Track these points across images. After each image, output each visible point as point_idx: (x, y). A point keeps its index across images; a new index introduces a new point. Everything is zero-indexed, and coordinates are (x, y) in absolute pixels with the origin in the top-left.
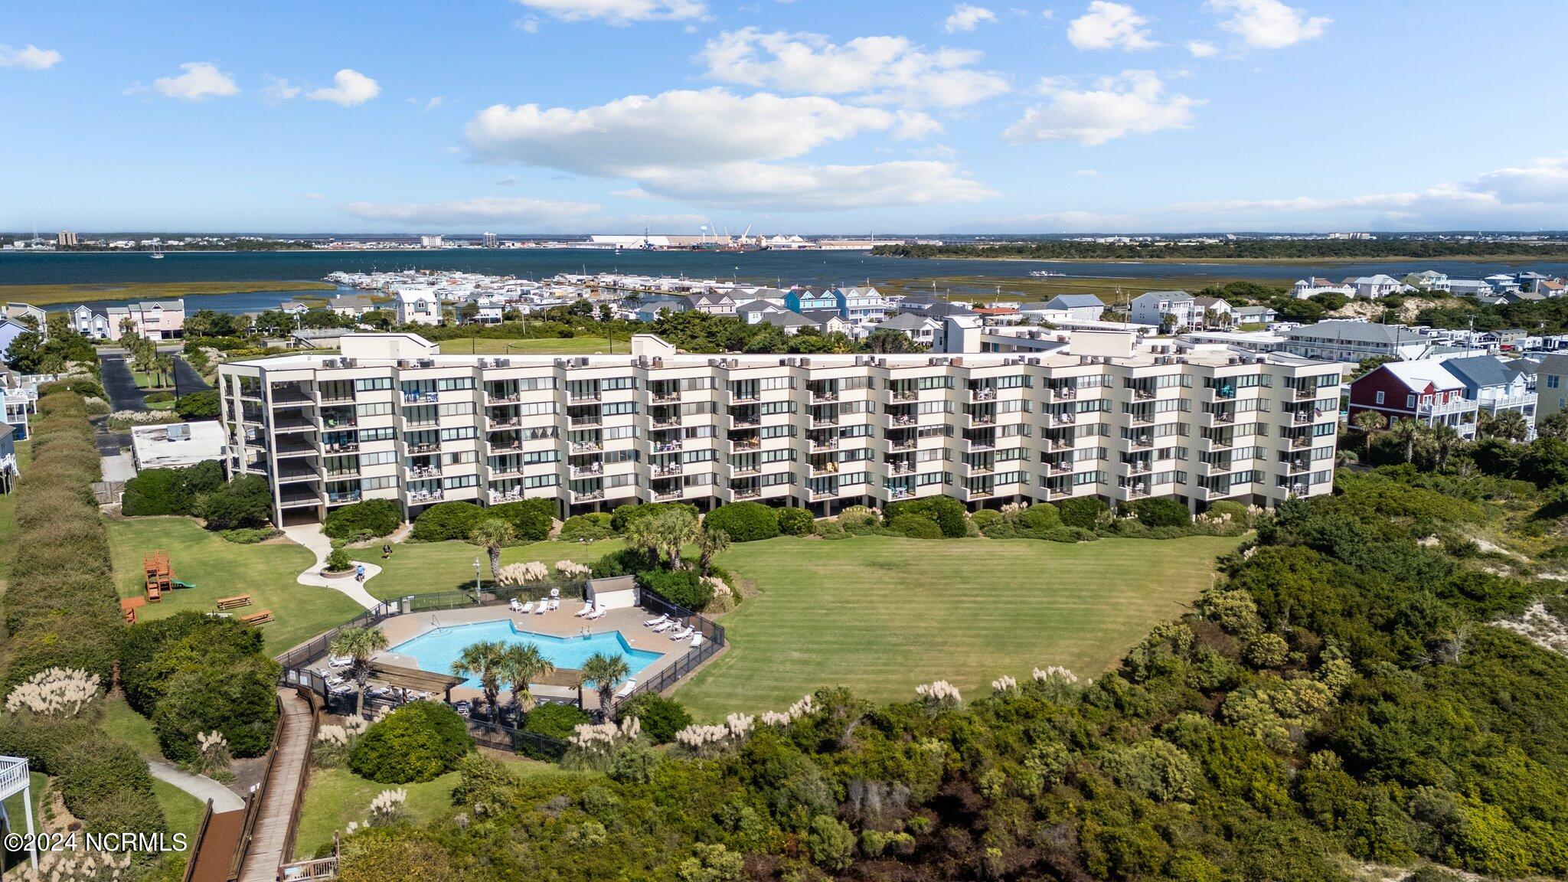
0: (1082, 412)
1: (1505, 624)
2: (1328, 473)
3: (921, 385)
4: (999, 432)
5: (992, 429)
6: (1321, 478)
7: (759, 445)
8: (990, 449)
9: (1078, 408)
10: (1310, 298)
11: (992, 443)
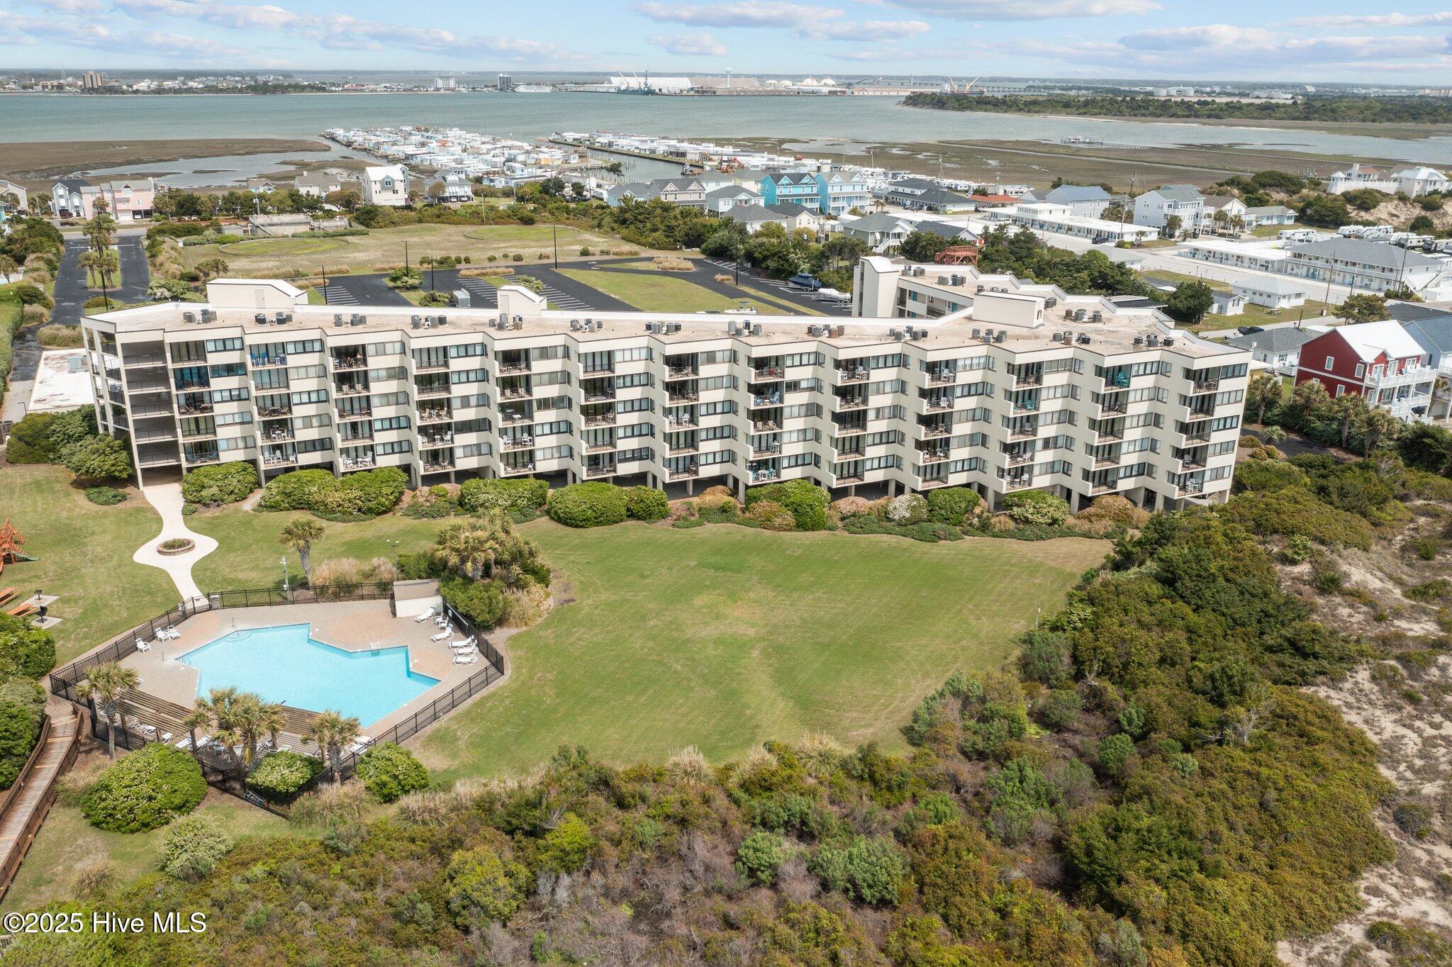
0: (963, 396)
1: (1323, 692)
2: (1227, 470)
3: (789, 363)
4: (871, 415)
5: (865, 412)
6: (1218, 474)
7: (614, 420)
8: (860, 433)
9: (958, 392)
10: (1345, 195)
11: (864, 427)
